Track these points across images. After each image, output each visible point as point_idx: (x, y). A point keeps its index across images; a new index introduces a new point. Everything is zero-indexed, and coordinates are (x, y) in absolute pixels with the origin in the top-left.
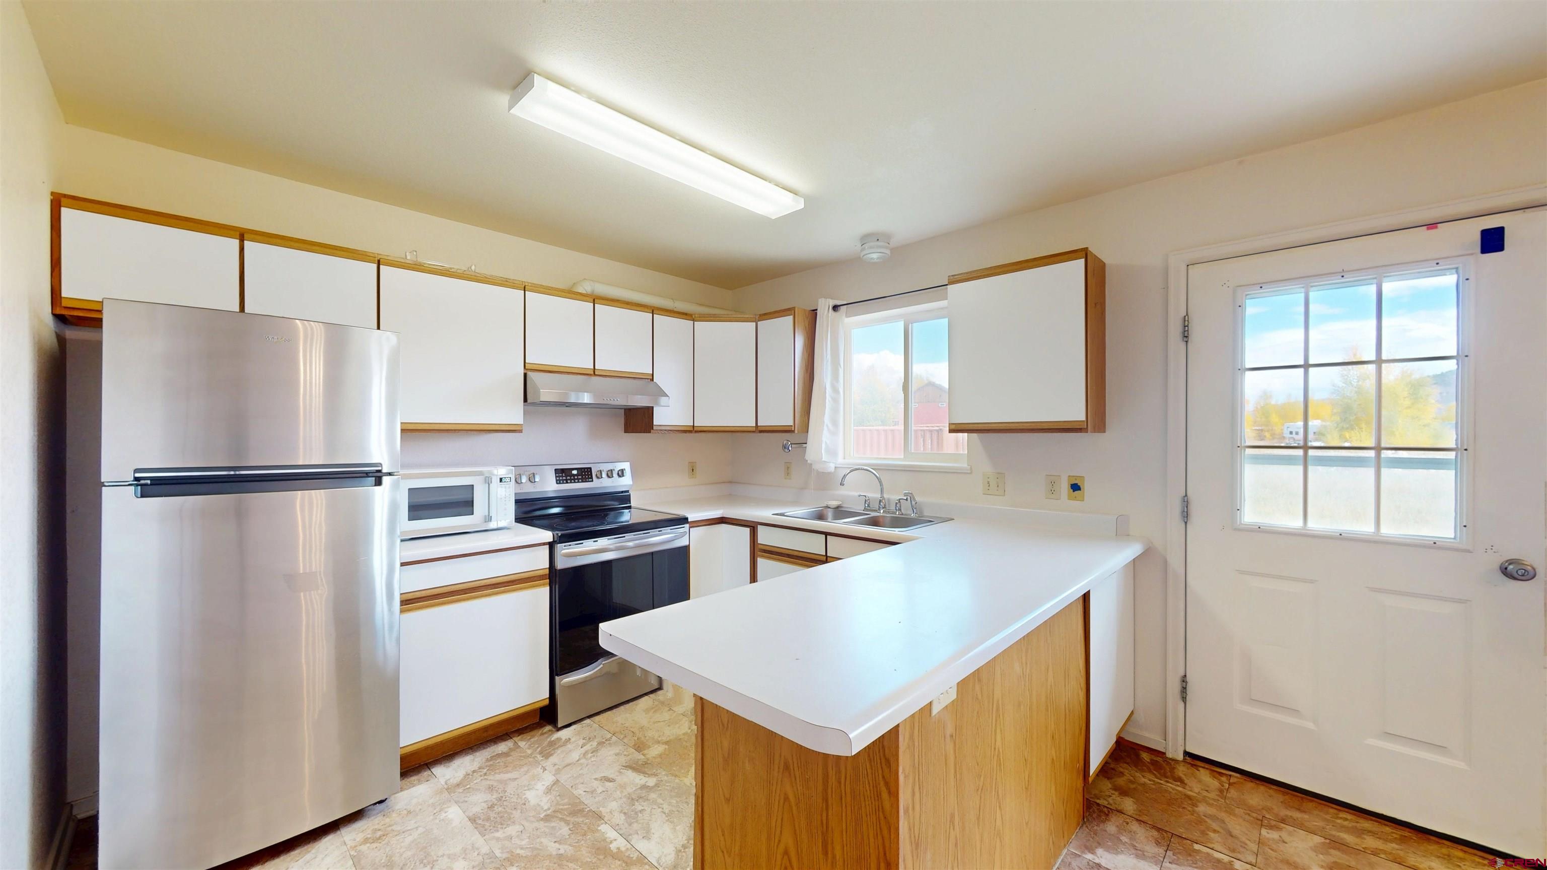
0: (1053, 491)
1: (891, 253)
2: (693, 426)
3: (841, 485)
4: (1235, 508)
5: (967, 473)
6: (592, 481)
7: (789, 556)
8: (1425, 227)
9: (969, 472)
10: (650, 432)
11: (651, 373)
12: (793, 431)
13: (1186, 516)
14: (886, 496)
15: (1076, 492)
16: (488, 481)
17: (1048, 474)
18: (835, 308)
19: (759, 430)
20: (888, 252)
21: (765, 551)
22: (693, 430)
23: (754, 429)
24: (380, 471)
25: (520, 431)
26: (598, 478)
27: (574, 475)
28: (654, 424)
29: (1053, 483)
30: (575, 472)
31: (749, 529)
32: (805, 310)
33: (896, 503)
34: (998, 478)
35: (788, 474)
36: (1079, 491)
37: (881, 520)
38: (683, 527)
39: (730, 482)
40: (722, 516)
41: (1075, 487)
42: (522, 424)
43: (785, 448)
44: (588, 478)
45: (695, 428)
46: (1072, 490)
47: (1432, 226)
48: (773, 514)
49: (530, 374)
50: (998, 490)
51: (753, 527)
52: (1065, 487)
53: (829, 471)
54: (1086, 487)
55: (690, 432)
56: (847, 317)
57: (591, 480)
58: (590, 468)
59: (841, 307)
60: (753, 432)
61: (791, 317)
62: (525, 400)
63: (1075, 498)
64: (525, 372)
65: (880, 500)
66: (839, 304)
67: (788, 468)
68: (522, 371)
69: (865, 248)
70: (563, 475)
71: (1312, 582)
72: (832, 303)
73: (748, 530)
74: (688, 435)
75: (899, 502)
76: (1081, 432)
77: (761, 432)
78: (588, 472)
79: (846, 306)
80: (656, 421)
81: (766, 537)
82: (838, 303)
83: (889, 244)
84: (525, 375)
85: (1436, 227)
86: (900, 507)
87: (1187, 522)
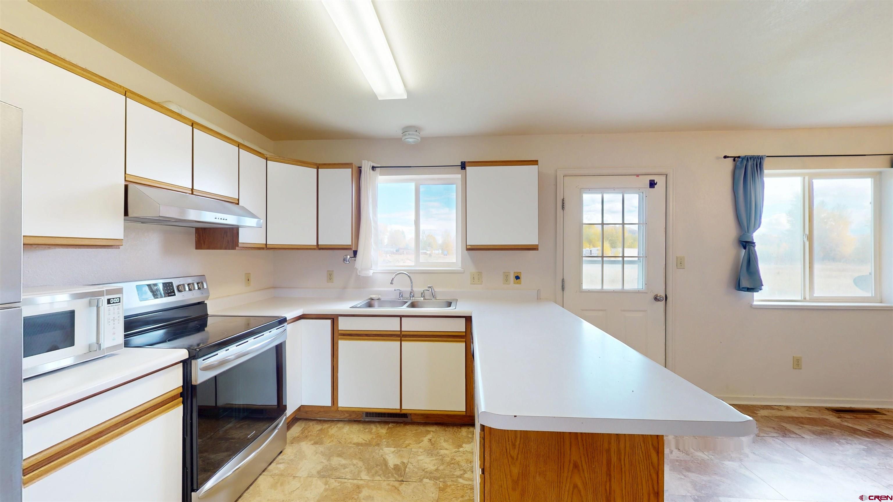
0: (507, 280)
1: (421, 139)
2: (266, 244)
3: (391, 284)
4: (580, 283)
5: (462, 273)
6: (175, 295)
7: (367, 335)
8: (636, 176)
9: (463, 272)
10: (235, 249)
11: (238, 198)
12: (344, 248)
13: (563, 289)
14: (415, 289)
15: (518, 280)
17: (504, 271)
18: (373, 168)
19: (319, 247)
20: (419, 139)
21: (344, 335)
22: (266, 247)
23: (315, 247)
26: (179, 291)
28: (239, 242)
29: (507, 276)
30: (159, 287)
31: (330, 320)
32: (356, 166)
33: (422, 293)
34: (479, 275)
35: (330, 279)
36: (519, 280)
37: (416, 303)
38: (284, 326)
39: (274, 288)
40: (303, 314)
41: (517, 278)
42: (122, 239)
43: (345, 260)
44: (171, 293)
45: (267, 246)
46: (516, 279)
48: (350, 308)
49: (131, 186)
50: (479, 281)
51: (334, 319)
52: (512, 278)
53: (370, 275)
54: (522, 277)
55: (263, 248)
56: (380, 175)
57: (173, 294)
58: (171, 283)
59: (376, 168)
60: (314, 249)
61: (350, 170)
62: (126, 213)
63: (518, 283)
64: (126, 184)
65: (411, 292)
66: (375, 166)
67: (330, 275)
68: (123, 183)
69: (406, 134)
71: (605, 310)
72: (371, 164)
73: (329, 322)
74: (261, 251)
75: (424, 292)
76: (535, 250)
77: (320, 249)
78: (169, 286)
79: (380, 168)
81: (344, 325)
83: (420, 134)
84: (126, 187)
85: (638, 176)
86: (424, 295)
87: (563, 291)
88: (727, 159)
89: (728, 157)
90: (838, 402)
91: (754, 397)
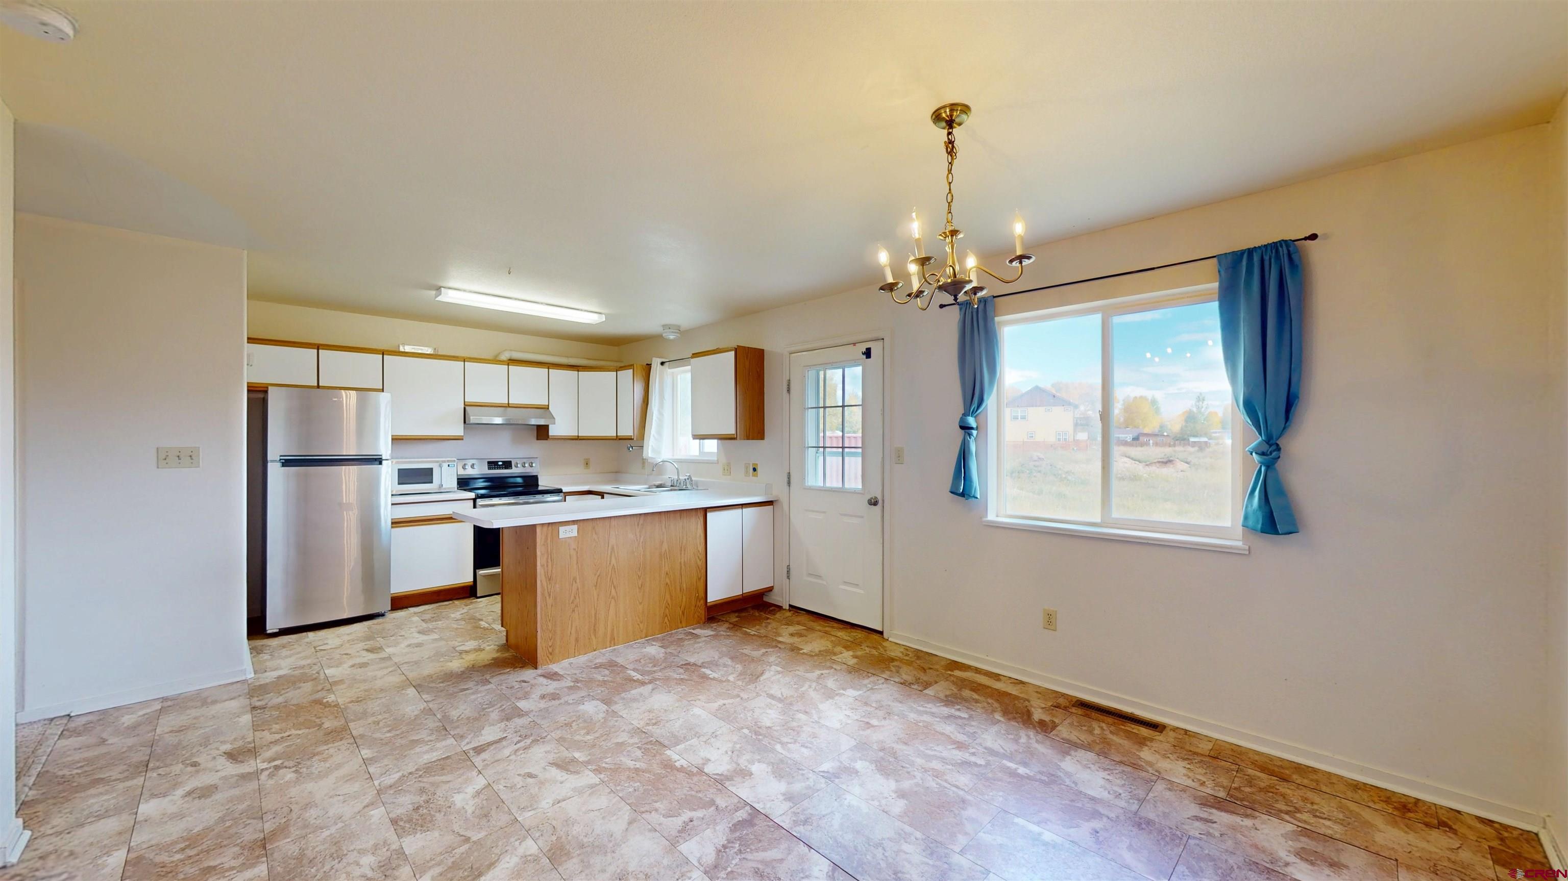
0: (746, 472)
2: (578, 436)
4: (804, 478)
6: (512, 469)
10: (549, 440)
11: (548, 405)
12: (633, 439)
16: (441, 466)
17: (744, 463)
18: (662, 363)
22: (578, 438)
24: (381, 458)
25: (462, 439)
26: (515, 467)
27: (500, 465)
28: (551, 435)
29: (746, 468)
30: (500, 463)
32: (642, 365)
33: (685, 482)
36: (756, 472)
41: (755, 470)
42: (463, 436)
43: (635, 449)
44: (508, 467)
47: (854, 344)
49: (467, 408)
50: (728, 473)
52: (750, 469)
54: (759, 470)
56: (669, 368)
57: (510, 468)
58: (511, 461)
59: (666, 363)
60: (615, 439)
61: (632, 370)
62: (465, 422)
63: (755, 475)
64: (465, 407)
68: (463, 406)
70: (493, 464)
71: (824, 512)
72: (660, 360)
74: (574, 441)
77: (620, 439)
78: (508, 463)
79: (669, 362)
80: (551, 433)
82: (664, 360)
84: (465, 409)
87: (789, 486)
88: (944, 308)
89: (945, 306)
90: (1119, 700)
91: (987, 658)
